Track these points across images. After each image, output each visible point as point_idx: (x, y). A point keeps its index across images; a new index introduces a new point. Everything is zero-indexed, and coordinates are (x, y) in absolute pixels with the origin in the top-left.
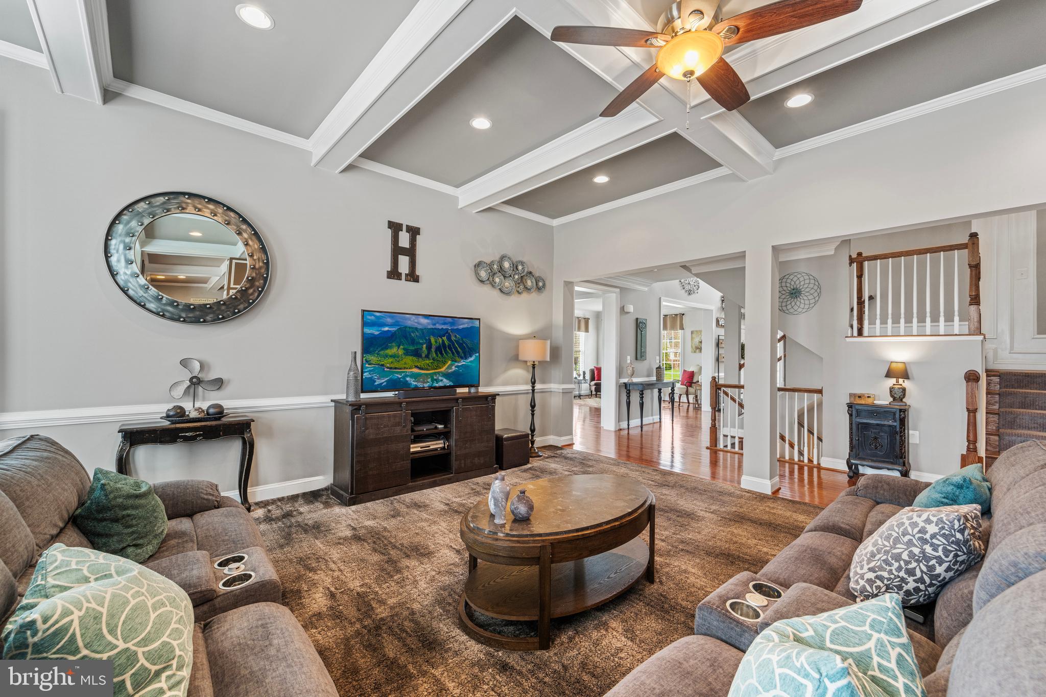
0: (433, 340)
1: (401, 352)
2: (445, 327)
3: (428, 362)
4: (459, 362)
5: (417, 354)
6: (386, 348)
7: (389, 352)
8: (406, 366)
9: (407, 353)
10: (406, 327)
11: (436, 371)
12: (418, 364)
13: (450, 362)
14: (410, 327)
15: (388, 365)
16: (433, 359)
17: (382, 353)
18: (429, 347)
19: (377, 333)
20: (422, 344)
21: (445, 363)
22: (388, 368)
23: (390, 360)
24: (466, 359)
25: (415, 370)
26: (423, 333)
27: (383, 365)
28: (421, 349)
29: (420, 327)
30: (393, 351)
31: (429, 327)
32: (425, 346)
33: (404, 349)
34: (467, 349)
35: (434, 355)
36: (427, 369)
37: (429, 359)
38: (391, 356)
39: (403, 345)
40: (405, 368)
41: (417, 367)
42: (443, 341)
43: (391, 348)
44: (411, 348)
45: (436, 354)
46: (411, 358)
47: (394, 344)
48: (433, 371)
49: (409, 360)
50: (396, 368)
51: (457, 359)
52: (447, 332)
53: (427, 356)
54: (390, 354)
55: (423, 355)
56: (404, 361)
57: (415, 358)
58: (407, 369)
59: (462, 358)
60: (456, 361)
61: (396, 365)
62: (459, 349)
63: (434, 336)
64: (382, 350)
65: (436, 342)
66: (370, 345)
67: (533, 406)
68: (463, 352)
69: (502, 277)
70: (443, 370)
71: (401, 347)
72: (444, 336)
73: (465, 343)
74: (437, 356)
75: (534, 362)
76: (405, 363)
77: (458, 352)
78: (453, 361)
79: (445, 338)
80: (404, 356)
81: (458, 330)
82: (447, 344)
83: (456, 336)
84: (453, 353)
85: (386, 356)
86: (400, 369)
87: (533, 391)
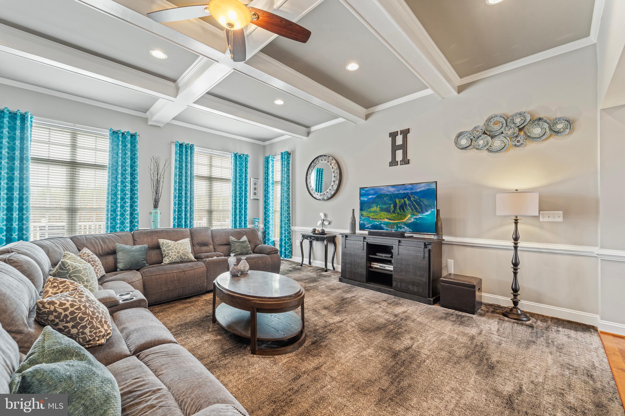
0: (397, 201)
1: (378, 209)
2: (406, 192)
3: (394, 215)
4: (417, 215)
5: (388, 210)
6: (370, 208)
7: (372, 209)
8: (381, 218)
9: (382, 210)
10: (381, 194)
11: (400, 221)
12: (388, 217)
13: (409, 216)
14: (383, 195)
15: (372, 217)
16: (398, 214)
17: (368, 210)
18: (395, 206)
19: (366, 199)
20: (391, 204)
21: (405, 216)
22: (371, 218)
23: (373, 214)
24: (423, 213)
25: (386, 220)
26: (391, 197)
27: (369, 217)
28: (390, 207)
29: (389, 193)
30: (374, 209)
31: (395, 193)
32: (392, 205)
33: (380, 208)
34: (423, 206)
35: (399, 211)
36: (394, 220)
37: (395, 214)
38: (373, 212)
39: (379, 205)
40: (380, 219)
41: (387, 218)
42: (405, 201)
43: (373, 207)
44: (384, 207)
45: (400, 210)
46: (384, 213)
47: (374, 205)
48: (398, 221)
49: (384, 214)
50: (375, 219)
51: (416, 213)
52: (408, 195)
53: (394, 212)
54: (373, 210)
55: (391, 211)
56: (380, 214)
57: (386, 213)
58: (382, 219)
59: (419, 213)
60: (414, 215)
61: (376, 217)
62: (417, 207)
63: (398, 198)
64: (368, 208)
65: (400, 202)
66: (363, 206)
67: (516, 265)
68: (420, 209)
69: (489, 138)
70: (404, 220)
71: (379, 206)
72: (405, 198)
73: (422, 201)
74: (401, 211)
75: (517, 217)
76: (381, 216)
77: (416, 209)
78: (412, 215)
79: (406, 199)
80: (380, 212)
81: (416, 193)
82: (407, 203)
83: (414, 197)
84: (412, 210)
85: (370, 212)
86: (378, 219)
87: (516, 248)
